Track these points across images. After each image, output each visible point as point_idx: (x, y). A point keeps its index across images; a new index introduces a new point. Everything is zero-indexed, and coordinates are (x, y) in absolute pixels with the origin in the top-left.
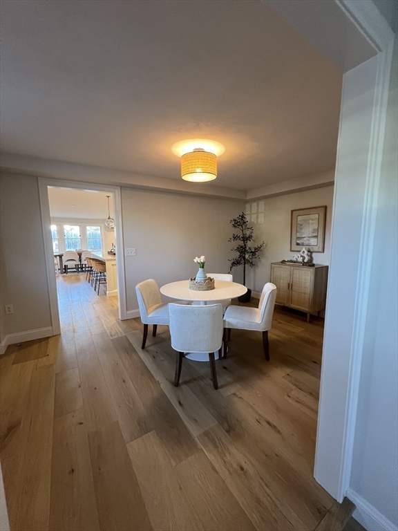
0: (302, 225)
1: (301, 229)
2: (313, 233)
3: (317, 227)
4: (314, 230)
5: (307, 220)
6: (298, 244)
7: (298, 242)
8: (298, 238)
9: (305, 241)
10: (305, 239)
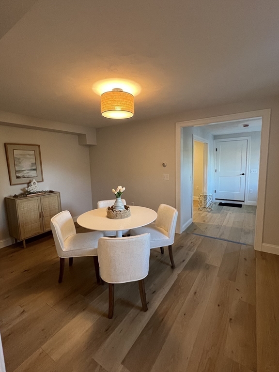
0: (19, 159)
1: (20, 163)
2: (32, 166)
3: (34, 162)
4: (32, 164)
5: (25, 155)
6: (18, 177)
7: (17, 175)
8: (17, 172)
9: (25, 174)
10: (25, 172)
